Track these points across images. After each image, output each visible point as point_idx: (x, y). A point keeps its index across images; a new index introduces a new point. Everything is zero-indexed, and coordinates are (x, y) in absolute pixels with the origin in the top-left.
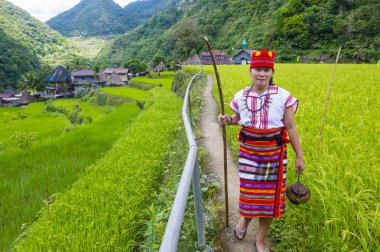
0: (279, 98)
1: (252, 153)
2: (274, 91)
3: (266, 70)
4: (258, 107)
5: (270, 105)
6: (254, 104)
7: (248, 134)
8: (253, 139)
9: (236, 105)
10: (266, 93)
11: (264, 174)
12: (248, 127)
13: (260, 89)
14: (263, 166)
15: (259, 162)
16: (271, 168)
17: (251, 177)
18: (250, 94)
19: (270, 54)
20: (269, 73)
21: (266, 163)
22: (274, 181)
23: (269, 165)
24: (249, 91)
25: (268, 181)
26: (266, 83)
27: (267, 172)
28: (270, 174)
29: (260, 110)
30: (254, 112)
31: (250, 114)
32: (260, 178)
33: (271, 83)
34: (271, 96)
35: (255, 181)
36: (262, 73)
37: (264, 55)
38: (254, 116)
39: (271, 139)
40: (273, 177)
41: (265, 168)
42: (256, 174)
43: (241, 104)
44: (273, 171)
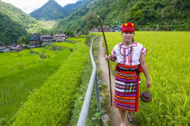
0: (138, 48)
1: (123, 78)
2: (135, 45)
3: (131, 33)
4: (127, 53)
5: (133, 52)
6: (124, 52)
7: (121, 68)
8: (123, 71)
9: (114, 53)
10: (130, 46)
11: (129, 89)
12: (122, 64)
13: (127, 43)
14: (128, 85)
15: (126, 83)
16: (133, 86)
17: (122, 91)
19: (133, 25)
20: (132, 35)
21: (130, 83)
22: (135, 93)
23: (132, 84)
24: (121, 45)
25: (131, 93)
26: (130, 40)
27: (131, 88)
28: (132, 89)
29: (128, 55)
30: (125, 56)
31: (123, 57)
32: (127, 91)
33: (133, 41)
34: (134, 48)
35: (125, 93)
36: (129, 35)
37: (129, 25)
38: (125, 58)
39: (133, 71)
40: (133, 91)
41: (130, 86)
42: (125, 89)
43: (117, 52)
44: (134, 88)
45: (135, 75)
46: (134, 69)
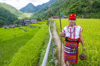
0: (78, 28)
1: (69, 45)
2: (77, 26)
3: (74, 20)
4: (72, 32)
5: (75, 31)
6: (71, 30)
7: (69, 40)
8: (70, 41)
9: (64, 31)
10: (74, 27)
11: (73, 52)
12: (69, 38)
13: (72, 26)
14: (72, 49)
15: (71, 48)
16: (75, 50)
17: (69, 52)
18: (69, 27)
19: (75, 15)
21: (73, 48)
23: (74, 49)
25: (74, 54)
26: (74, 24)
27: (74, 51)
28: (74, 52)
29: (73, 32)
30: (71, 33)
31: (70, 34)
32: (71, 53)
33: (75, 24)
34: (76, 28)
35: (70, 54)
36: (73, 21)
37: (73, 16)
38: (71, 34)
39: (76, 42)
40: (75, 53)
41: (73, 50)
42: (70, 52)
43: (66, 31)
44: (75, 51)
45: (76, 44)
46: (76, 41)
